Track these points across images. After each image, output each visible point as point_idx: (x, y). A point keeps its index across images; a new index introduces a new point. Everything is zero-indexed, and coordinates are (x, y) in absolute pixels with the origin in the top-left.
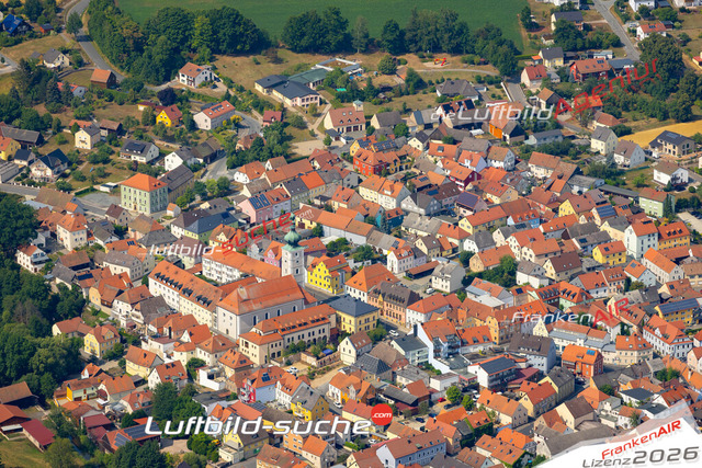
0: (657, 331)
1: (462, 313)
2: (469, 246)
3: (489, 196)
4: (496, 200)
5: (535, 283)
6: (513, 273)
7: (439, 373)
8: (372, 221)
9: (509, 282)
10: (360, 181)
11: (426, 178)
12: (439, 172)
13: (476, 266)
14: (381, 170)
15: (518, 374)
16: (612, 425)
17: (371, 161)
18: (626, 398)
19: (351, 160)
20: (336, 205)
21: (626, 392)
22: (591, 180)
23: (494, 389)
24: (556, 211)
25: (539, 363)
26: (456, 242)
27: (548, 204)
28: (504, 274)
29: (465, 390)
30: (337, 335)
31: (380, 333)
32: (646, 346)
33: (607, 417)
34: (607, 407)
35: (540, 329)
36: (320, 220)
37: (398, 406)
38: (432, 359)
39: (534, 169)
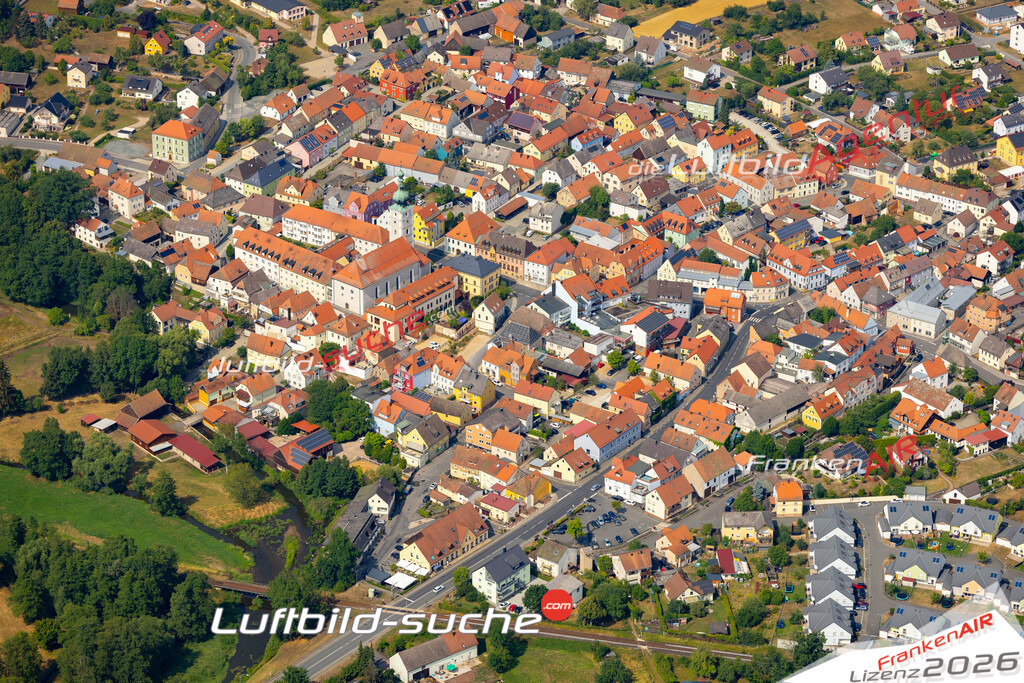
0: (787, 262)
2: (549, 177)
3: (536, 113)
4: (547, 118)
5: (634, 214)
6: (606, 205)
7: (586, 333)
8: (433, 155)
10: (395, 107)
11: (464, 98)
12: (476, 89)
13: (566, 199)
14: (412, 93)
15: (670, 329)
16: (792, 379)
17: (403, 82)
18: (792, 346)
19: (376, 82)
20: (386, 138)
21: (791, 340)
22: (630, 85)
23: (651, 348)
24: (610, 123)
25: (682, 311)
26: (532, 172)
28: (597, 206)
29: (624, 352)
33: (783, 371)
34: (783, 360)
35: (666, 272)
36: (381, 158)
37: (564, 379)
38: (575, 319)
39: (564, 76)
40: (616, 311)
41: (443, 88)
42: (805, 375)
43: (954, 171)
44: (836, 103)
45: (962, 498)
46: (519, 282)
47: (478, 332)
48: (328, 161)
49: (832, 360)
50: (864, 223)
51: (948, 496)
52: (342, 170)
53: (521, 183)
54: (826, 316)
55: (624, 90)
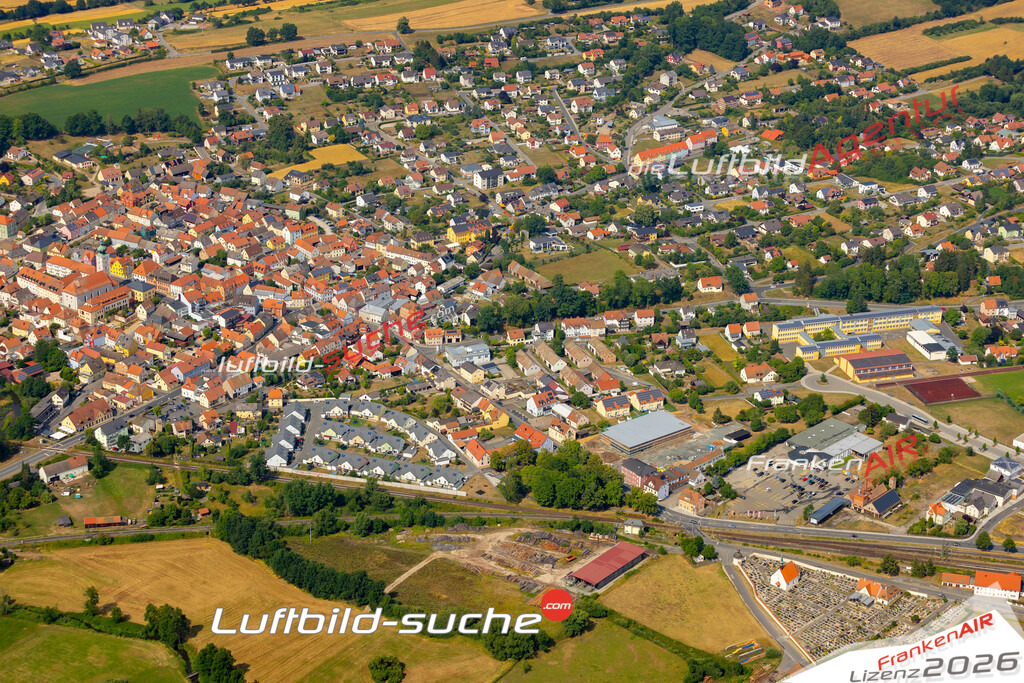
0: (313, 287)
1: (203, 285)
2: (198, 245)
3: (201, 214)
4: (206, 217)
5: (239, 263)
6: (225, 259)
7: (196, 321)
8: (139, 234)
9: (224, 264)
10: (126, 211)
11: (164, 207)
12: (170, 201)
13: (204, 256)
14: (137, 203)
15: (241, 318)
16: (299, 343)
17: (132, 198)
18: (304, 327)
19: (119, 198)
20: (116, 226)
21: (303, 324)
22: (257, 201)
23: (229, 328)
24: (241, 220)
25: (251, 310)
26: (189, 243)
27: (236, 217)
28: (220, 260)
29: (213, 330)
30: (134, 304)
31: (158, 299)
32: (309, 296)
33: (295, 339)
34: (295, 333)
35: (247, 291)
36: (109, 235)
37: (177, 342)
38: (190, 314)
39: (223, 197)
40: (214, 310)
41: (155, 202)
42: (305, 341)
43: (420, 244)
44: (369, 212)
45: (369, 399)
46: (168, 296)
47: (139, 320)
48: (82, 237)
49: (321, 333)
50: (364, 270)
51: (362, 398)
52: (89, 241)
53: (182, 248)
54: (325, 313)
55: (252, 204)
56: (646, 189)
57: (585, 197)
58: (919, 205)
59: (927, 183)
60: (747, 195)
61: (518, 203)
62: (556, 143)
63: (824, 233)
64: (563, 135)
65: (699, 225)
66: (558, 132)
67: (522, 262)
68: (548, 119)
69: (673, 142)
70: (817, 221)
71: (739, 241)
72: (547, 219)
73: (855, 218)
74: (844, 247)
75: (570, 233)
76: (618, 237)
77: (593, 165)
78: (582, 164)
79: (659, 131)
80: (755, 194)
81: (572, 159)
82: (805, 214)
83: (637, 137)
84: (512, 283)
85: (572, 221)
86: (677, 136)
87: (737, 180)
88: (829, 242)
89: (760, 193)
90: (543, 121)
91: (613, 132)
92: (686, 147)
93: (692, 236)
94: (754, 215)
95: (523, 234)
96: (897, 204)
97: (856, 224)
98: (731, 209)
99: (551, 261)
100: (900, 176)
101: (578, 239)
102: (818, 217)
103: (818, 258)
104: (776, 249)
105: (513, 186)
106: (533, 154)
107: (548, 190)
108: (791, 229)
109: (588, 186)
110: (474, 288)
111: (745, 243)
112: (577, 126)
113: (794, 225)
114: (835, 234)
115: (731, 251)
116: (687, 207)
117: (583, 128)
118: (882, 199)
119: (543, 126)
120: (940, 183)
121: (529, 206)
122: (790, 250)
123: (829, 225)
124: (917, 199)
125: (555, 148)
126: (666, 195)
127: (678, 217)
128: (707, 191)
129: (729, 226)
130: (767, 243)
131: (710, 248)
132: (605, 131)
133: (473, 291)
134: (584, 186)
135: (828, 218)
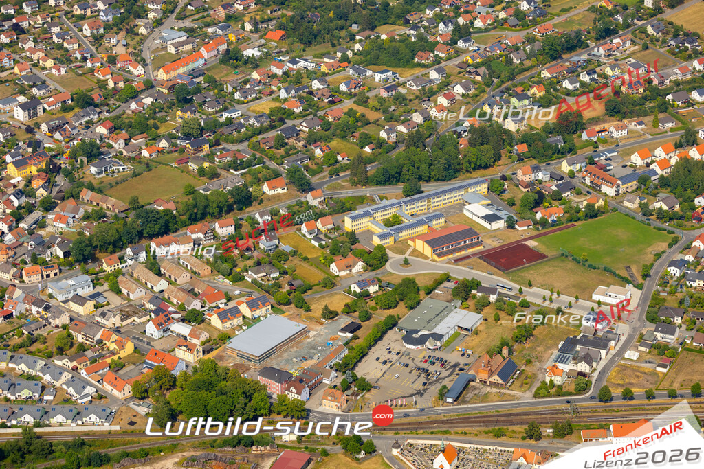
56: (180, 101)
57: (125, 116)
58: (434, 86)
59: (434, 65)
60: (274, 96)
61: (65, 130)
62: (79, 67)
63: (360, 124)
64: (85, 59)
65: (243, 130)
66: (78, 55)
67: (92, 188)
68: (66, 45)
69: (187, 52)
70: (351, 113)
71: (287, 141)
72: (98, 142)
73: (382, 105)
74: (383, 135)
75: (125, 153)
76: (172, 152)
77: (121, 84)
78: (111, 84)
79: (172, 44)
80: (283, 94)
81: (99, 81)
82: (336, 107)
83: (153, 52)
84: (90, 211)
85: (122, 142)
86: (189, 47)
87: (260, 82)
88: (369, 130)
89: (288, 92)
90: (60, 47)
91: (130, 50)
92: (202, 57)
93: (241, 141)
94: (290, 114)
95: (82, 161)
96: (415, 88)
97: (385, 111)
98: (268, 112)
99: (117, 183)
100: (408, 61)
101: (134, 158)
102: (351, 110)
103: (362, 147)
104: (323, 144)
105: (53, 114)
106: (61, 81)
107: (89, 114)
108: (330, 123)
109: (123, 105)
110: (55, 220)
111: (292, 142)
112: (93, 49)
113: (330, 119)
114: (370, 123)
115: (282, 151)
116: (225, 115)
117: (99, 49)
118: (400, 85)
119: (61, 52)
120: (444, 64)
121: (75, 132)
122: (335, 143)
123: (363, 116)
124: (431, 81)
125: (80, 72)
126: (200, 106)
127: (222, 125)
128: (237, 96)
129: (272, 127)
130: (312, 140)
131: (262, 151)
132: (120, 50)
133: (55, 224)
134: (120, 106)
135: (360, 110)
